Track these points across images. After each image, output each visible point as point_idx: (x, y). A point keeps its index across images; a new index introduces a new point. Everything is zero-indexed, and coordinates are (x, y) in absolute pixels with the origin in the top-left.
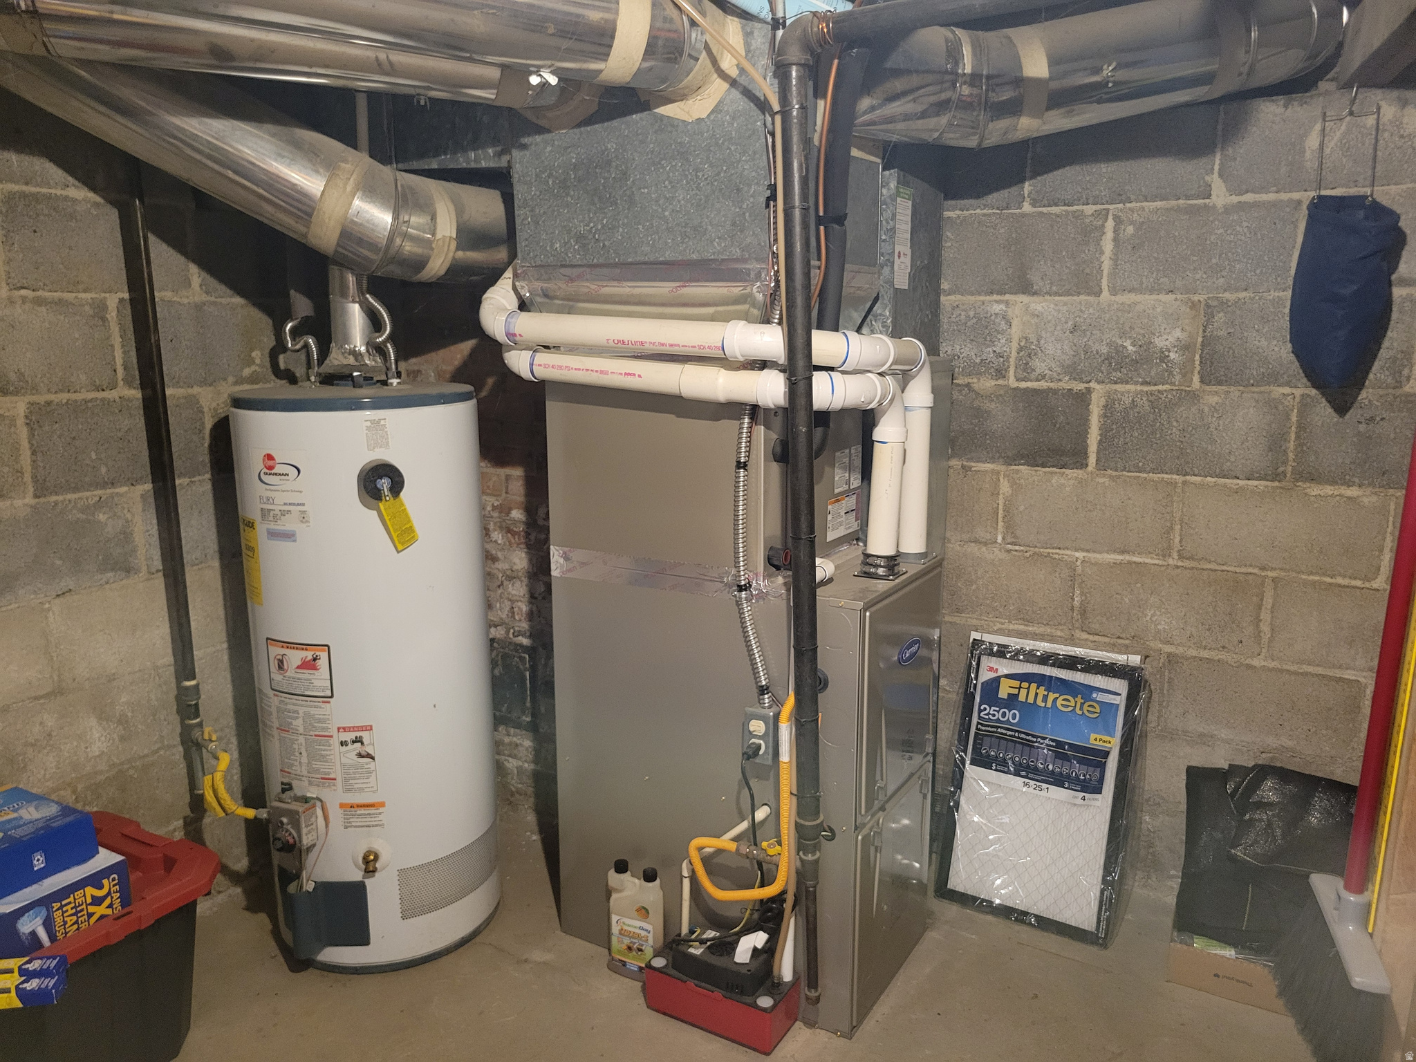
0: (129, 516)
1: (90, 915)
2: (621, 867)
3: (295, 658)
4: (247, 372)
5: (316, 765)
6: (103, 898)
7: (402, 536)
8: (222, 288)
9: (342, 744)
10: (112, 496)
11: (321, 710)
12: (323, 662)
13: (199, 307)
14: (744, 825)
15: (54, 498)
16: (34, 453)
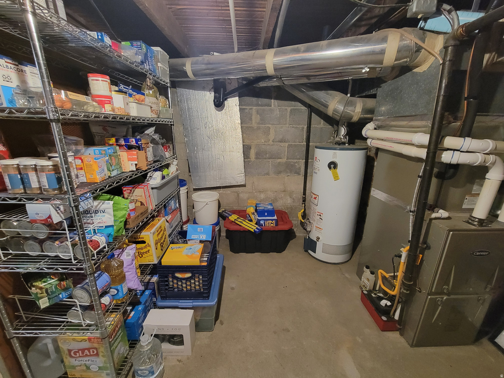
0: (301, 165)
1: (270, 225)
2: (367, 267)
3: (314, 196)
4: (329, 141)
5: (313, 217)
6: (273, 223)
7: (336, 178)
8: (327, 124)
9: (318, 215)
10: (299, 161)
11: (316, 207)
12: (317, 198)
13: (321, 128)
14: (393, 274)
15: (289, 160)
16: (287, 152)
